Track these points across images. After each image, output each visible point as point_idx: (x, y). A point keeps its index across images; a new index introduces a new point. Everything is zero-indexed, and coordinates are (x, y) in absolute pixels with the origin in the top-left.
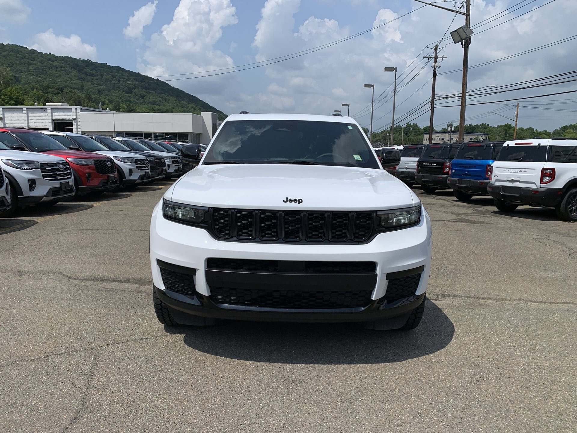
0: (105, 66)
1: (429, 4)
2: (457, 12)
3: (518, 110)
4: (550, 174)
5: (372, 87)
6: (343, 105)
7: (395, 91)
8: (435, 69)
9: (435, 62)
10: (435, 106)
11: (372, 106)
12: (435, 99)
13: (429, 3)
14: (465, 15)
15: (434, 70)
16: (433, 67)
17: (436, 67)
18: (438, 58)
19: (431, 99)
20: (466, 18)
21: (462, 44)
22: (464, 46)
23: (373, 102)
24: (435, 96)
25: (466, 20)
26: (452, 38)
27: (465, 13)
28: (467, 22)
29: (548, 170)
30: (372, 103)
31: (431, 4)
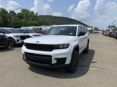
0: (64, 17)
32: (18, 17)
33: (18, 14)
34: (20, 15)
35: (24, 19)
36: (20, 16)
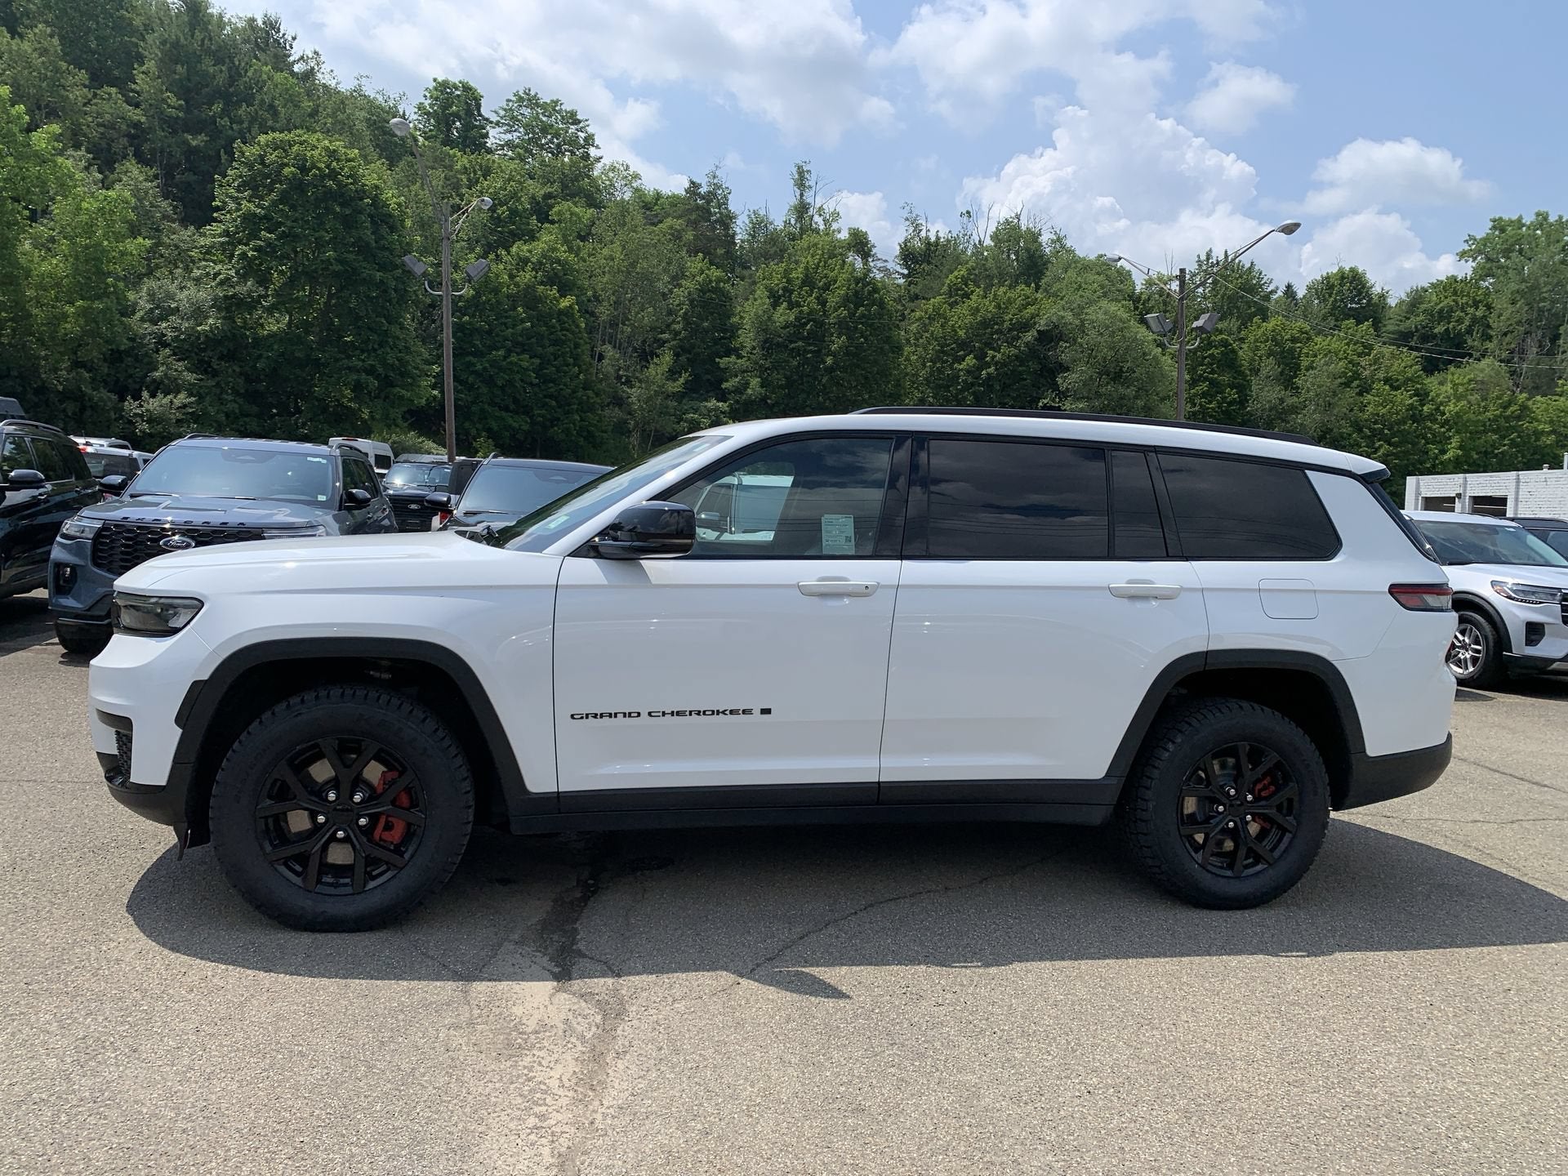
32: (1403, 339)
33: (1416, 299)
34: (1444, 316)
35: (1486, 368)
36: (1439, 329)
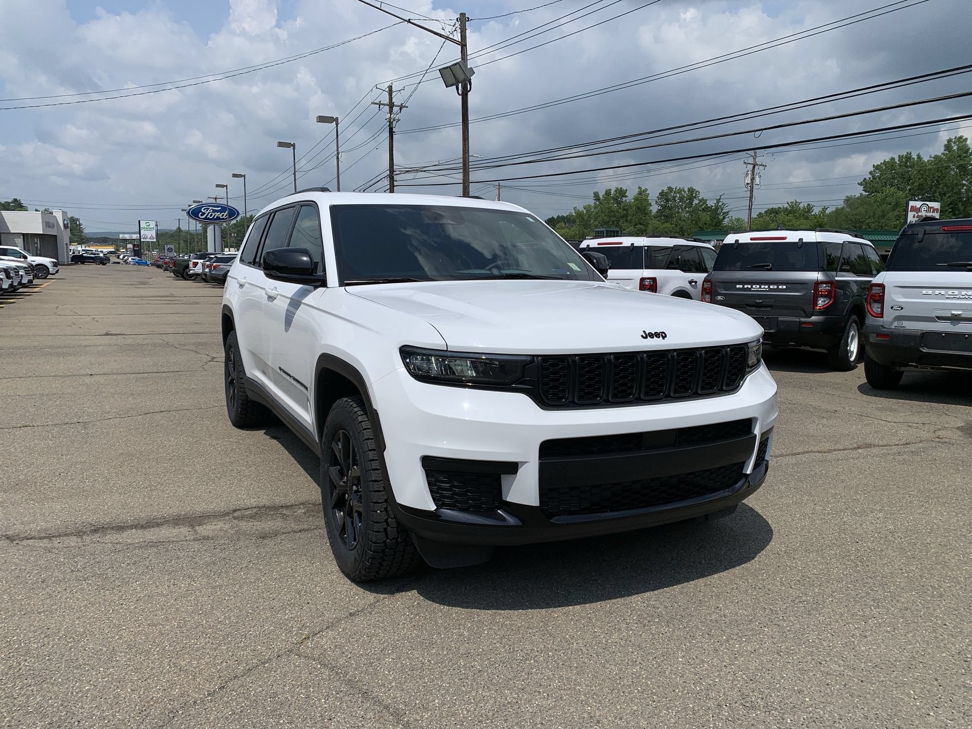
1: (406, 21)
2: (447, 38)
3: (499, 194)
4: (651, 286)
5: (292, 147)
6: (235, 176)
7: (338, 158)
8: (391, 123)
9: (391, 112)
10: (395, 183)
11: (295, 180)
12: (395, 173)
13: (407, 19)
14: (459, 45)
15: (389, 125)
16: (388, 120)
17: (392, 120)
18: (394, 106)
19: (388, 173)
20: (462, 50)
21: (457, 89)
22: (460, 93)
23: (295, 172)
24: (395, 167)
25: (461, 52)
26: (442, 77)
27: (460, 41)
28: (463, 57)
29: (648, 280)
30: (295, 174)
31: (409, 21)
